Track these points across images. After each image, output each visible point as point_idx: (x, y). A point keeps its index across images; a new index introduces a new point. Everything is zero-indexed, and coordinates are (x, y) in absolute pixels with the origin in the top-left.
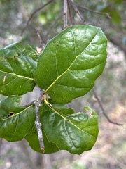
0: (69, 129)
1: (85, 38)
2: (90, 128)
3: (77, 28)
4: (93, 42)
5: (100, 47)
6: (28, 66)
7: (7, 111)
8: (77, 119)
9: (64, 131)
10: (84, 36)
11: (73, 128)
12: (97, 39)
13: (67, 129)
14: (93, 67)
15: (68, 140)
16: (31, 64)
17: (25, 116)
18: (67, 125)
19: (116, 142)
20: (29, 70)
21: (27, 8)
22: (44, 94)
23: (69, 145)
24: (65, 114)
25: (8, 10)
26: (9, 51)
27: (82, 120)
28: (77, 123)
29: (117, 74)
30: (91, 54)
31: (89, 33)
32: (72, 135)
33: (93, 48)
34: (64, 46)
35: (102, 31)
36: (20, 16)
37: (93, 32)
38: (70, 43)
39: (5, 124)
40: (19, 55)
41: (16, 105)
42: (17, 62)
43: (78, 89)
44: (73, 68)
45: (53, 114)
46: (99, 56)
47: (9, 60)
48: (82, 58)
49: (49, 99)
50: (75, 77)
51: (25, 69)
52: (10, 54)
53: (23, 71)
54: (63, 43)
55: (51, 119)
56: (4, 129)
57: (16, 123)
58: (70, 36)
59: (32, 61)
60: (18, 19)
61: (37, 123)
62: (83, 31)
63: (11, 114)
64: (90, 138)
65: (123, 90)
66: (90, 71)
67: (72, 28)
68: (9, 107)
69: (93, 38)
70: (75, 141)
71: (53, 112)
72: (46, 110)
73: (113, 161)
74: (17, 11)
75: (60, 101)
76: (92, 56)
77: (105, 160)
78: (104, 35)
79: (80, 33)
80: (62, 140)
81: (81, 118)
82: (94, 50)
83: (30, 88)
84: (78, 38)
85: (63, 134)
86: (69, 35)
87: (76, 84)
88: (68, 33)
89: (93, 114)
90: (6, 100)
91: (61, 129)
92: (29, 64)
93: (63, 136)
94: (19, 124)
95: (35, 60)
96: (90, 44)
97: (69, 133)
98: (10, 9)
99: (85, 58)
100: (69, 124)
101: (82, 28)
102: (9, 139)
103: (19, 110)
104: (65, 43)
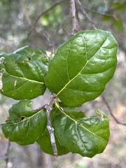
0: (81, 132)
1: (96, 43)
2: (102, 131)
3: (88, 33)
4: (103, 46)
5: (110, 51)
6: (38, 71)
7: (19, 116)
8: (88, 122)
9: (76, 135)
10: (95, 40)
11: (85, 132)
12: (107, 43)
13: (79, 132)
14: (104, 71)
15: (80, 144)
16: (42, 69)
17: (36, 120)
18: (79, 128)
19: (118, 143)
20: (39, 74)
21: (28, 9)
22: (55, 98)
23: (82, 148)
24: (76, 118)
25: (9, 11)
26: (20, 56)
27: (93, 124)
28: (88, 126)
29: (118, 74)
30: (101, 58)
31: (99, 37)
32: (84, 139)
33: (104, 52)
34: (75, 51)
35: (112, 36)
36: (21, 16)
37: (103, 36)
38: (80, 48)
39: (17, 128)
40: (29, 59)
41: (28, 109)
42: (27, 66)
43: (89, 93)
44: (84, 73)
45: (64, 118)
46: (110, 60)
47: (20, 65)
48: (93, 63)
49: (60, 103)
50: (86, 82)
51: (36, 73)
52: (21, 59)
53: (34, 75)
54: (73, 48)
55: (62, 123)
56: (16, 133)
57: (28, 127)
58: (81, 40)
59: (43, 65)
60: (19, 20)
61: (49, 128)
62: (93, 36)
63: (23, 118)
64: (102, 141)
65: (124, 91)
66: (101, 75)
67: (82, 33)
68: (21, 111)
69: (104, 42)
70: (87, 145)
71: (64, 116)
72: (57, 114)
73: (114, 161)
74: (18, 12)
75: (71, 105)
76: (103, 61)
77: (106, 160)
78: (114, 39)
79: (91, 38)
80: (74, 144)
81: (92, 121)
82: (105, 54)
83: (41, 92)
84: (89, 43)
85: (75, 137)
86: (79, 40)
87: (87, 88)
88: (79, 38)
89: (104, 118)
90: (17, 104)
91: (73, 132)
92: (39, 68)
93: (75, 140)
94: (30, 128)
95: (46, 64)
96: (101, 48)
97: (81, 137)
98: (12, 10)
99: (96, 63)
100: (81, 127)
101: (93, 33)
102: (20, 143)
103: (30, 114)
104: (76, 48)
